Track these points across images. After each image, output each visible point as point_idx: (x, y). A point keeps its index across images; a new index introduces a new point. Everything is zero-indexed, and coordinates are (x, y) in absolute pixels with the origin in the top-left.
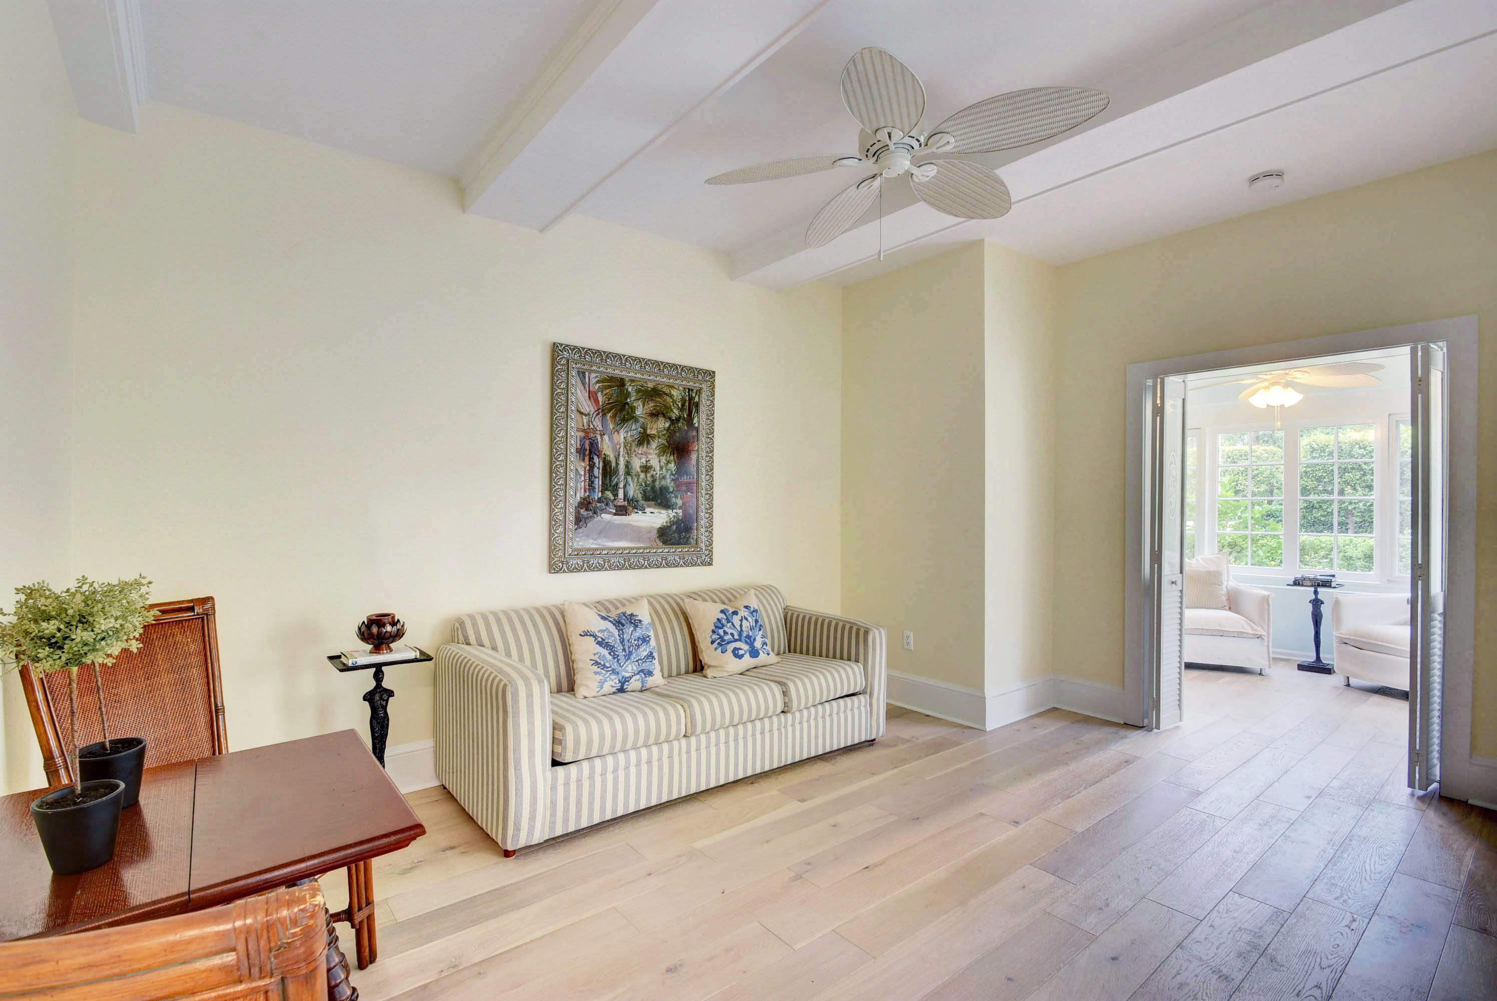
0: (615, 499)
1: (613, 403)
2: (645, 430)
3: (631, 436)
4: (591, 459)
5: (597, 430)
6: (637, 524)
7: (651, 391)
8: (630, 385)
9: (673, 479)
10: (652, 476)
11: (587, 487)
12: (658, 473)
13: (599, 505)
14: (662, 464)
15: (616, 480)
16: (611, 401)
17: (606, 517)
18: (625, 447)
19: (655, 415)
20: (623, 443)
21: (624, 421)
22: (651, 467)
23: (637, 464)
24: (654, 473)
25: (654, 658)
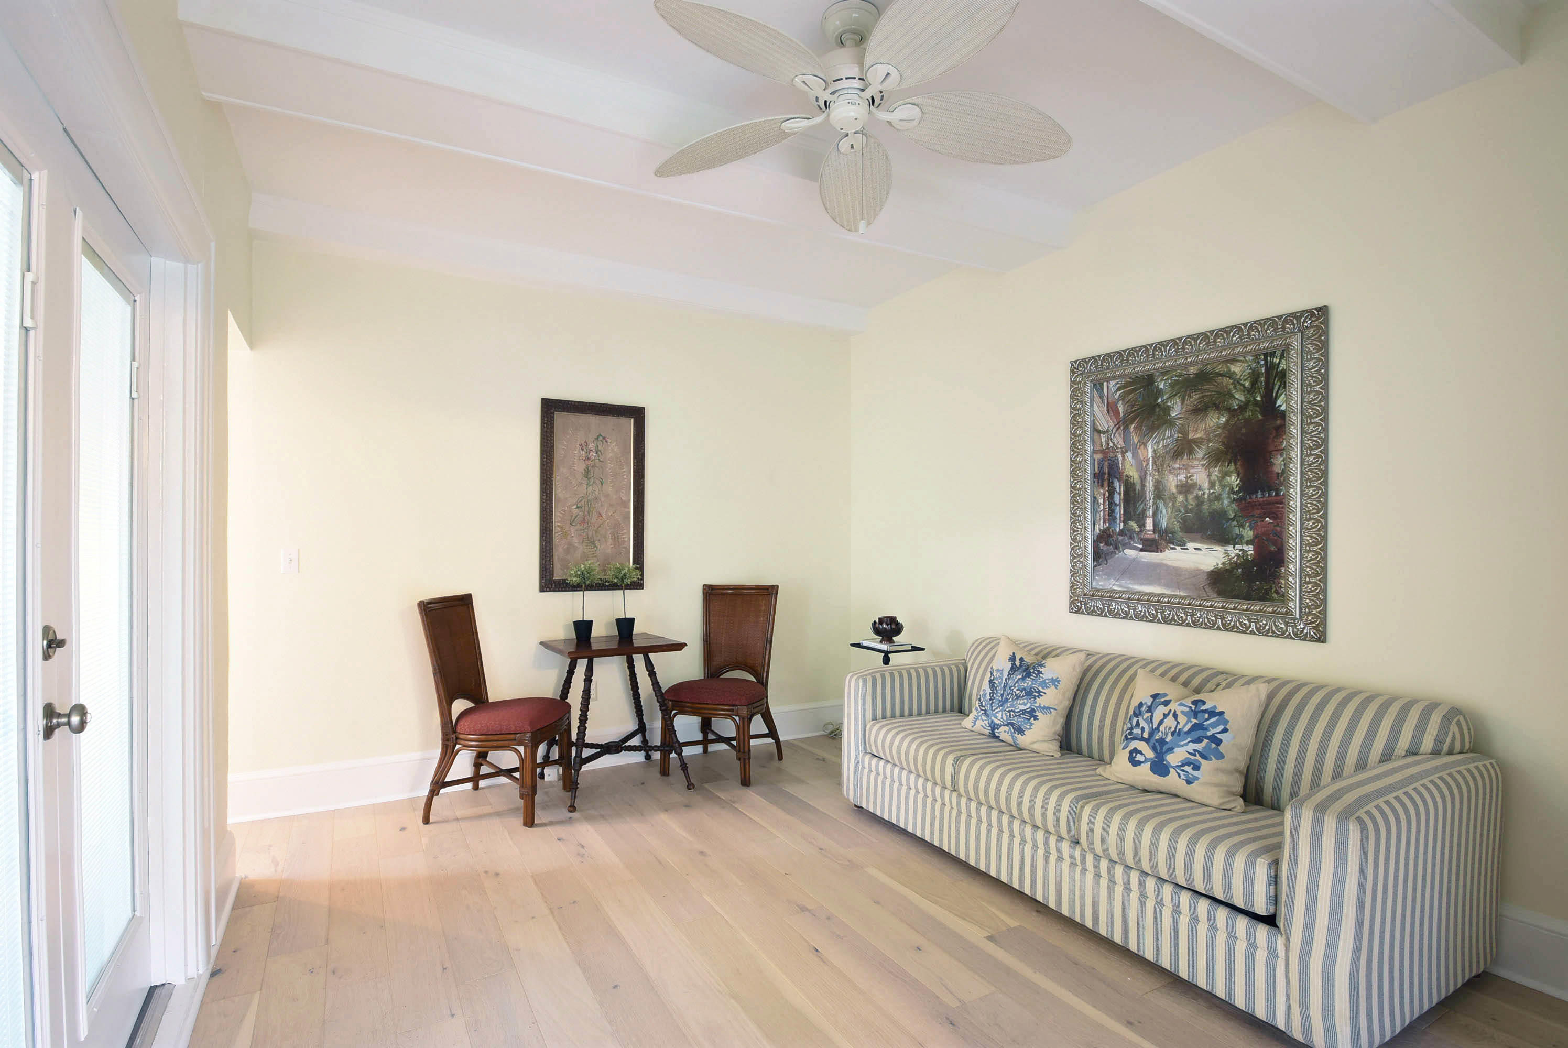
0: (1141, 531)
1: (1138, 409)
2: (1185, 434)
3: (1163, 446)
4: (1111, 484)
5: (1117, 448)
6: (1175, 564)
7: (1193, 377)
8: (1162, 380)
9: (1234, 499)
10: (1197, 497)
11: (1107, 517)
12: (1207, 491)
13: (1120, 538)
14: (1214, 478)
15: (1142, 506)
16: (1135, 408)
17: (1130, 553)
18: (1154, 462)
19: (1202, 411)
20: (1151, 459)
21: (1152, 429)
22: (1194, 485)
23: (1172, 483)
24: (1200, 493)
25: (1036, 718)
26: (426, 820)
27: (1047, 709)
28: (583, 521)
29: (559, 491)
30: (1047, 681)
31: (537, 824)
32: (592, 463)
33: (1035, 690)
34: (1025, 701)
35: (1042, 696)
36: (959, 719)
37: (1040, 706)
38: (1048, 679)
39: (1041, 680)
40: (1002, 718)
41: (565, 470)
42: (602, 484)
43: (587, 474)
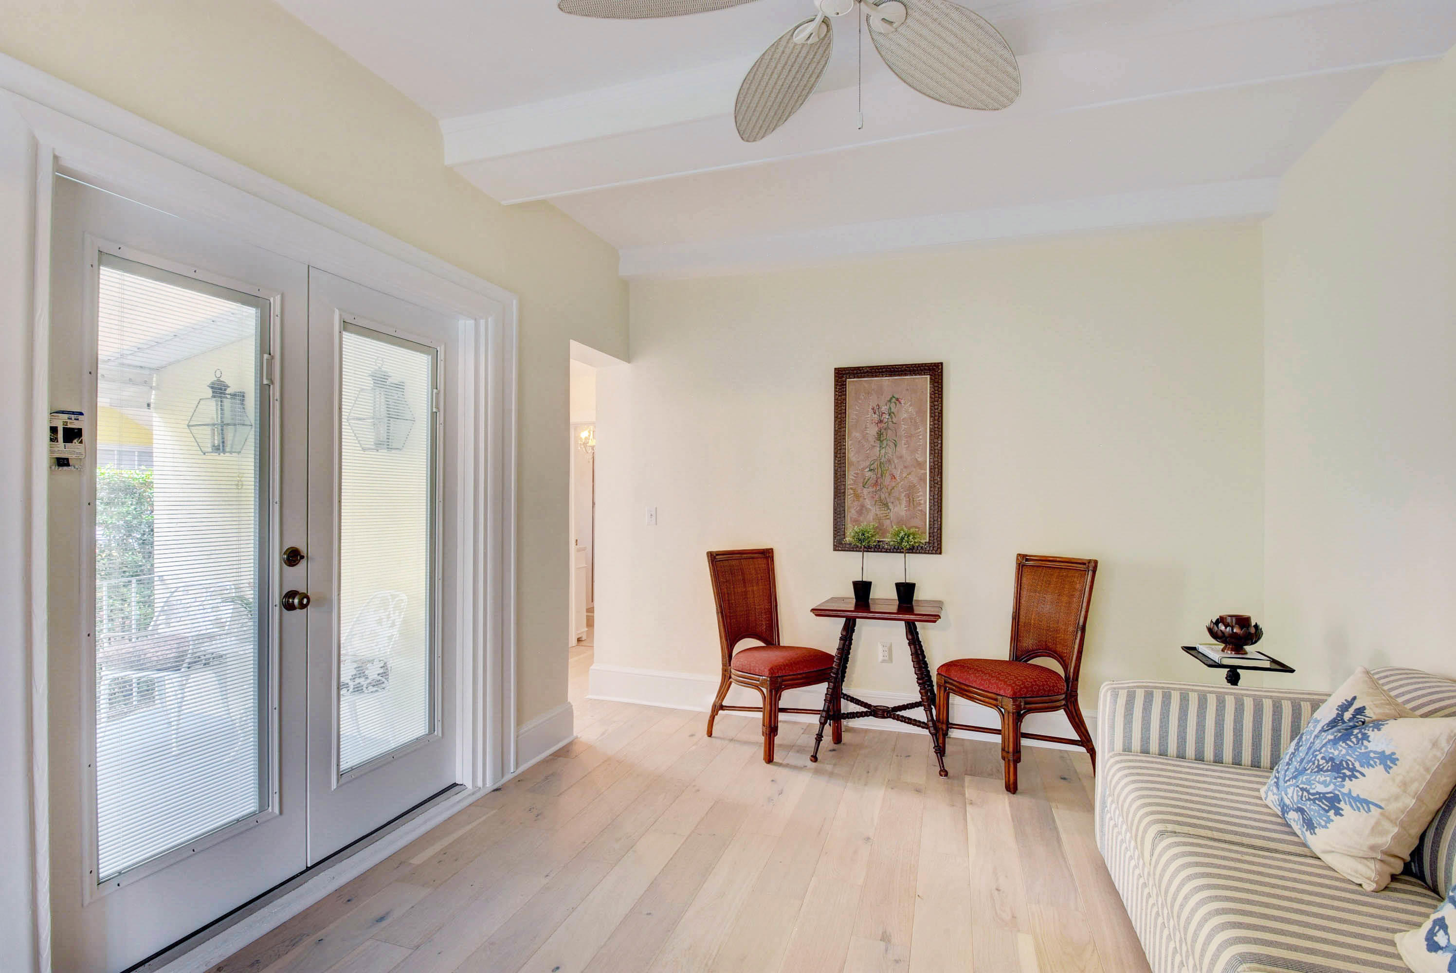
25: (1338, 812)
26: (710, 734)
27: (1364, 803)
28: (876, 484)
29: (851, 455)
30: (1372, 755)
31: (776, 763)
32: (885, 426)
33: (1348, 764)
34: (1328, 779)
35: (1356, 778)
36: (1258, 783)
37: (1349, 794)
38: (1375, 752)
39: (1363, 751)
40: (1292, 797)
41: (858, 435)
42: (896, 446)
43: (880, 436)
